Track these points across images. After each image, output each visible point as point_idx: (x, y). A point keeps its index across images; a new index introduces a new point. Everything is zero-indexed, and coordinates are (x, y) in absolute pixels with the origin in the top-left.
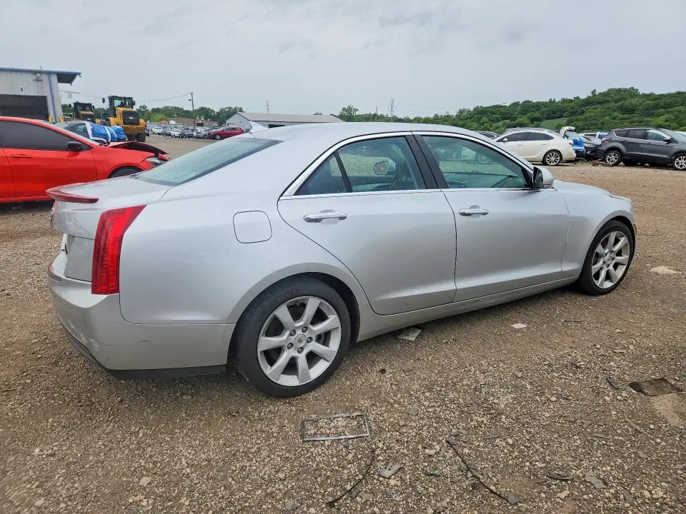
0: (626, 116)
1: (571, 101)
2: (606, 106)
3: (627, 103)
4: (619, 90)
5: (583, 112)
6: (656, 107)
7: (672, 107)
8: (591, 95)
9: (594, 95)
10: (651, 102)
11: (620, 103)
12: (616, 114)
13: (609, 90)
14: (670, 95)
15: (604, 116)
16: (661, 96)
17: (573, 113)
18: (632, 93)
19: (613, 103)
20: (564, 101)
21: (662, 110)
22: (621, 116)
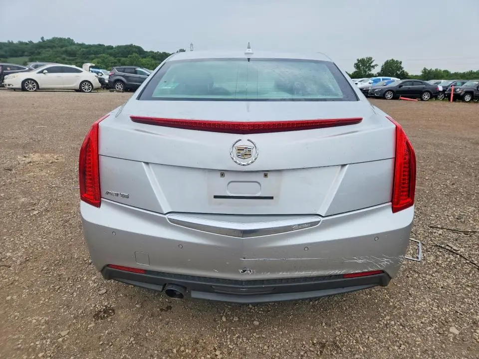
0: (71, 58)
1: (26, 44)
2: (55, 50)
3: (69, 48)
4: (61, 40)
5: (39, 54)
6: (89, 53)
7: (98, 54)
8: (41, 41)
9: (44, 41)
10: (86, 50)
11: (64, 49)
12: (64, 56)
13: (53, 38)
14: (94, 46)
15: (56, 58)
16: (90, 46)
17: (32, 53)
18: (70, 42)
19: (59, 48)
20: (21, 43)
21: (93, 56)
22: (68, 58)
